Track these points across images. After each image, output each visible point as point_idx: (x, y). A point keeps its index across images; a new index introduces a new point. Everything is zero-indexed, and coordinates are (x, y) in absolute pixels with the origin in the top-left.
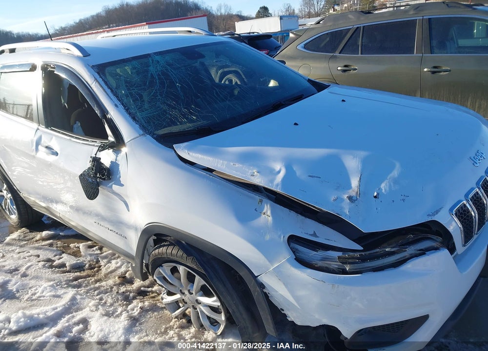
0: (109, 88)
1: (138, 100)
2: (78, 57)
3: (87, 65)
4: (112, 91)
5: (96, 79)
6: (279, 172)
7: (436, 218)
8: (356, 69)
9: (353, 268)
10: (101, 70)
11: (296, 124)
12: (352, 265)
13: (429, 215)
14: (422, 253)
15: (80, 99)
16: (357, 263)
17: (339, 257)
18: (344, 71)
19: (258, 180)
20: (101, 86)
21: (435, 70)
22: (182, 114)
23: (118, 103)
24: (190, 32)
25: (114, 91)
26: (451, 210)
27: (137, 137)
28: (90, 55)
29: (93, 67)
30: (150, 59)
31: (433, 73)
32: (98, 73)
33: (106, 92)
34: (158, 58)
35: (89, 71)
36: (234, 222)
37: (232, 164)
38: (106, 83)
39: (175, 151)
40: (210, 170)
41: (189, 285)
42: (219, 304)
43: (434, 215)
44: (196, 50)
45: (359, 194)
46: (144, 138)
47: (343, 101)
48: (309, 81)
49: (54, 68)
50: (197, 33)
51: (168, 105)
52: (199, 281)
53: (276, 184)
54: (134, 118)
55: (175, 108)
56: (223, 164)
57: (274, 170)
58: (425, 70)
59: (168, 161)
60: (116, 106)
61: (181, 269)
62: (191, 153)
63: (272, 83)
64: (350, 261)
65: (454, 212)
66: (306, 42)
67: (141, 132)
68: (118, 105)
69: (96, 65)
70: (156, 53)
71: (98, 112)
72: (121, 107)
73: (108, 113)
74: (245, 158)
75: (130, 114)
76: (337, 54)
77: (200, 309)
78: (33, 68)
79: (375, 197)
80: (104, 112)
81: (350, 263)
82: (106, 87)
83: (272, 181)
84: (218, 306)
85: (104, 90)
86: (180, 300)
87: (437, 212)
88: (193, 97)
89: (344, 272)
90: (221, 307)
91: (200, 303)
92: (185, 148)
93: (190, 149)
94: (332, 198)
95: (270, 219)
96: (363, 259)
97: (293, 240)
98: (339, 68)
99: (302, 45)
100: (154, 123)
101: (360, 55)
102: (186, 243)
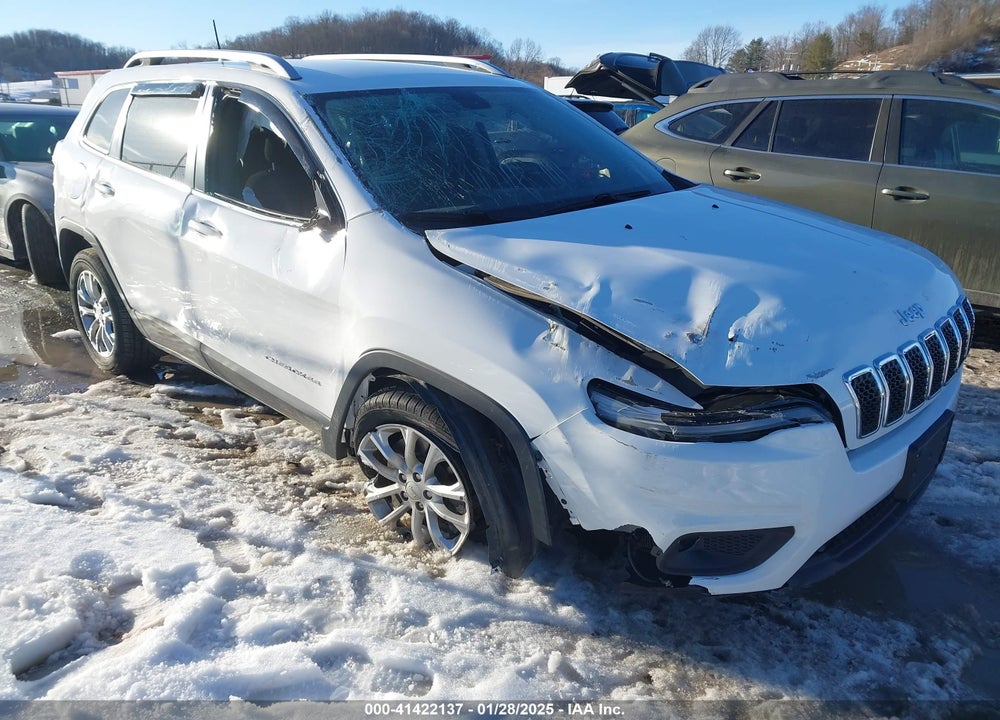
0: (330, 132)
1: (374, 156)
2: (282, 80)
3: (297, 93)
4: (334, 137)
5: (309, 116)
6: (589, 288)
7: (819, 382)
8: (758, 177)
9: (680, 432)
10: (319, 103)
11: (628, 227)
12: (682, 427)
13: (809, 376)
14: (796, 423)
15: (266, 155)
16: (690, 425)
17: (663, 415)
18: (736, 178)
19: (554, 296)
20: (317, 127)
21: (902, 195)
22: (443, 188)
23: (343, 157)
24: (468, 66)
25: (335, 138)
26: (846, 375)
27: (367, 213)
28: (301, 78)
29: (306, 97)
30: (400, 96)
31: (898, 198)
32: (314, 107)
33: (323, 137)
34: (413, 97)
35: (300, 102)
36: (506, 351)
37: (516, 268)
38: (325, 124)
39: (427, 241)
40: (479, 274)
41: (417, 465)
42: (462, 494)
43: (817, 376)
44: (478, 93)
45: (709, 332)
46: (378, 216)
47: (715, 206)
48: (665, 174)
49: (238, 95)
50: (481, 70)
51: (421, 171)
52: (435, 454)
53: (582, 306)
54: (366, 184)
55: (433, 178)
56: (501, 267)
57: (582, 285)
58: (885, 191)
59: (414, 254)
60: (339, 160)
61: (408, 434)
62: (452, 246)
63: (605, 172)
64: (680, 420)
65: (850, 379)
66: (673, 118)
67: (376, 205)
68: (342, 159)
69: (313, 95)
70: (408, 89)
71: (306, 168)
72: (347, 163)
73: (322, 171)
74: (540, 264)
75: (359, 176)
76: (727, 145)
77: (429, 508)
78: (199, 91)
79: (731, 340)
80: (317, 166)
81: (678, 424)
82: (325, 131)
83: (575, 300)
84: (461, 498)
85: (322, 134)
86: (397, 495)
87: (822, 374)
88: (465, 166)
89: (668, 437)
90: (465, 500)
91: (430, 498)
92: (444, 236)
93: (451, 238)
94: (664, 334)
95: (566, 353)
96: (700, 420)
97: (596, 387)
98: (727, 172)
99: (666, 122)
100: (397, 195)
101: (768, 152)
102: (426, 384)
